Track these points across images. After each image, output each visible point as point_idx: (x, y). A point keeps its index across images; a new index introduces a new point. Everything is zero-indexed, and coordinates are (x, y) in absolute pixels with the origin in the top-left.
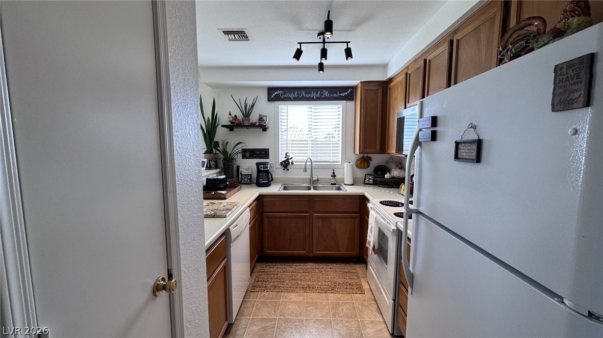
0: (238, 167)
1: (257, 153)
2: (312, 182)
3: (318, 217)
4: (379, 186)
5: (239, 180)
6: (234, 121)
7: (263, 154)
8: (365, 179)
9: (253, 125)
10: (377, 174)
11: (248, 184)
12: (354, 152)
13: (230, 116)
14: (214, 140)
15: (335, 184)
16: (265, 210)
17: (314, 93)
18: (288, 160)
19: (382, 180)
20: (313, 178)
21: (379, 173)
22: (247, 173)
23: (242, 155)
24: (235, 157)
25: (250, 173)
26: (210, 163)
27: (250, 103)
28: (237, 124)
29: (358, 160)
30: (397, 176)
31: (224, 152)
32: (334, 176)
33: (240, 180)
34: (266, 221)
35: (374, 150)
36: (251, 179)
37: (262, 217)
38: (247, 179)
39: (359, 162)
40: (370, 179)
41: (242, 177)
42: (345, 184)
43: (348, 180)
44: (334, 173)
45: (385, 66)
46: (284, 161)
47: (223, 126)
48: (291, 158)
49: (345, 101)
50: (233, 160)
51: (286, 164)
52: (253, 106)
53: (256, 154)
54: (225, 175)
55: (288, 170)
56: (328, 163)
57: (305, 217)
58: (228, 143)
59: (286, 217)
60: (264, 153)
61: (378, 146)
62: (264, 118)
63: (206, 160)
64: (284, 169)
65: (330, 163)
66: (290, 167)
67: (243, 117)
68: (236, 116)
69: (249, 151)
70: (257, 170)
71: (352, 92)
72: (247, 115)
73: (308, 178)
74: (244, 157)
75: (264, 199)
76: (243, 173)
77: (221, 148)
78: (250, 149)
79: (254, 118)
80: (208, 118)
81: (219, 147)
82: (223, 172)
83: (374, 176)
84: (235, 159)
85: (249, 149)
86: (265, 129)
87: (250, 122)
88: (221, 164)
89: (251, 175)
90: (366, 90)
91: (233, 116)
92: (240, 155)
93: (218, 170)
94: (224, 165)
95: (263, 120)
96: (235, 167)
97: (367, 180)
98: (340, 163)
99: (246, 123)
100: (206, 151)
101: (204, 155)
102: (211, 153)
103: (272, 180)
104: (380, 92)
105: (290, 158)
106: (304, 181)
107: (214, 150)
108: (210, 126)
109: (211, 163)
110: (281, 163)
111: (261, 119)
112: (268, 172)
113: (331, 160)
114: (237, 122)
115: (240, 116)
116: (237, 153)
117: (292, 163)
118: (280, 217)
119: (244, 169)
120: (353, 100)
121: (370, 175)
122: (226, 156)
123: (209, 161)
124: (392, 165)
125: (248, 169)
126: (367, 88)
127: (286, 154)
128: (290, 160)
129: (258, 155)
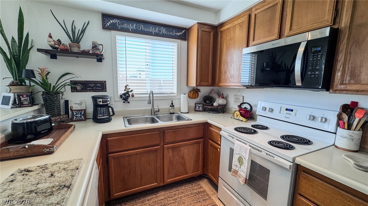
0: (67, 102)
1: (92, 85)
2: (153, 113)
3: (168, 148)
4: (209, 113)
5: (68, 117)
6: (57, 46)
7: (98, 87)
8: (196, 107)
9: (85, 54)
10: (206, 102)
11: (82, 120)
12: (187, 85)
13: (51, 39)
14: (27, 68)
15: (173, 113)
16: (110, 151)
17: (152, 29)
18: (128, 92)
19: (213, 107)
20: (154, 109)
21: (207, 102)
22: (79, 109)
23: (72, 87)
24: (62, 90)
25: (84, 108)
26: (20, 99)
27: (79, 27)
28: (62, 50)
29: (190, 92)
30: (222, 103)
31: (45, 84)
32: (172, 105)
33: (70, 117)
34: (112, 163)
35: (208, 83)
36: (85, 115)
37: (107, 159)
38: (80, 115)
39: (192, 93)
40: (199, 107)
41: (73, 113)
42: (181, 113)
43: (184, 109)
44: (172, 103)
45: (217, 12)
46: (124, 94)
47: (39, 50)
48: (132, 91)
49: (180, 40)
50: (59, 93)
51: (126, 97)
52: (83, 31)
53: (90, 87)
54: (48, 114)
55: (129, 103)
56: (165, 95)
57: (156, 150)
58: (49, 72)
59: (136, 154)
60: (101, 86)
61: (210, 80)
62: (100, 47)
63: (12, 95)
64: (124, 102)
65: (167, 95)
66: (130, 99)
67: (70, 42)
68: (59, 41)
69: (81, 84)
70: (94, 105)
71: (185, 33)
72: (76, 40)
73: (149, 110)
74: (74, 90)
75: (108, 139)
76: (74, 108)
77: (38, 79)
78: (82, 81)
79: (86, 45)
80: (13, 38)
81: (35, 77)
82: (44, 109)
83: (203, 105)
84: (62, 93)
85: (80, 81)
86: (100, 58)
87: (82, 49)
88: (40, 99)
89: (85, 110)
90: (202, 31)
91: (56, 40)
92: (68, 88)
93: (36, 107)
94: (45, 100)
95: (98, 49)
96: (62, 102)
97: (198, 107)
98: (176, 95)
99: (75, 50)
100: (13, 82)
101: (8, 88)
102: (21, 85)
103: (114, 114)
104: (212, 34)
105: (130, 90)
106: (144, 112)
107: (27, 82)
108: (17, 49)
109: (22, 99)
110: (121, 96)
111: (95, 47)
112: (107, 106)
113: (168, 92)
114: (61, 47)
115: (66, 41)
116: (64, 85)
117: (133, 96)
118: (129, 156)
119: (76, 104)
120: (185, 40)
121: (199, 104)
122: (48, 89)
123: (19, 96)
124: (215, 96)
125: (80, 104)
126: (203, 29)
127: (126, 86)
128: (130, 93)
129: (92, 87)
